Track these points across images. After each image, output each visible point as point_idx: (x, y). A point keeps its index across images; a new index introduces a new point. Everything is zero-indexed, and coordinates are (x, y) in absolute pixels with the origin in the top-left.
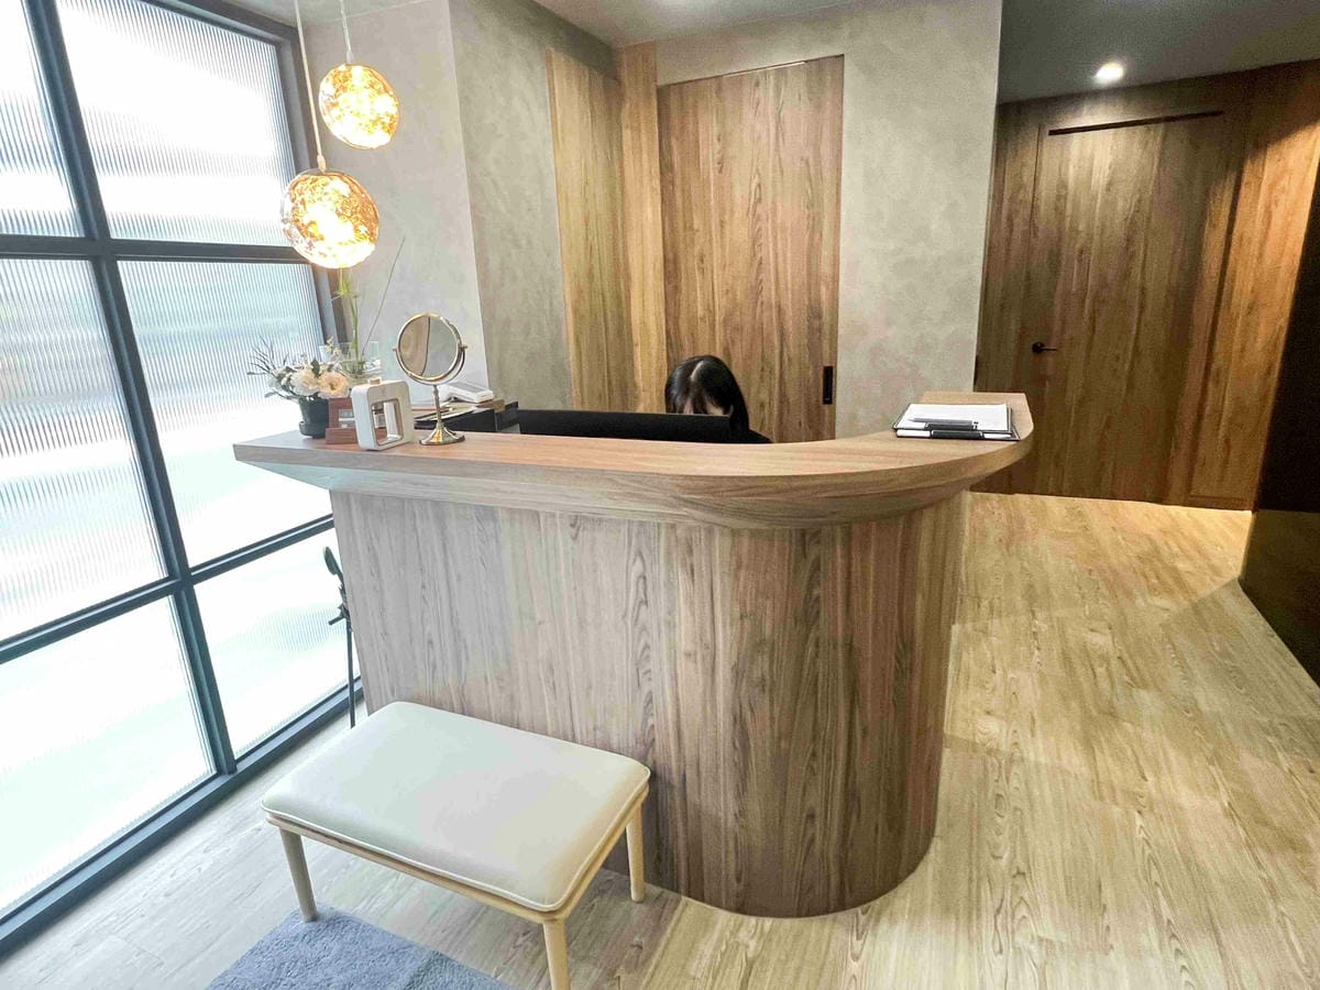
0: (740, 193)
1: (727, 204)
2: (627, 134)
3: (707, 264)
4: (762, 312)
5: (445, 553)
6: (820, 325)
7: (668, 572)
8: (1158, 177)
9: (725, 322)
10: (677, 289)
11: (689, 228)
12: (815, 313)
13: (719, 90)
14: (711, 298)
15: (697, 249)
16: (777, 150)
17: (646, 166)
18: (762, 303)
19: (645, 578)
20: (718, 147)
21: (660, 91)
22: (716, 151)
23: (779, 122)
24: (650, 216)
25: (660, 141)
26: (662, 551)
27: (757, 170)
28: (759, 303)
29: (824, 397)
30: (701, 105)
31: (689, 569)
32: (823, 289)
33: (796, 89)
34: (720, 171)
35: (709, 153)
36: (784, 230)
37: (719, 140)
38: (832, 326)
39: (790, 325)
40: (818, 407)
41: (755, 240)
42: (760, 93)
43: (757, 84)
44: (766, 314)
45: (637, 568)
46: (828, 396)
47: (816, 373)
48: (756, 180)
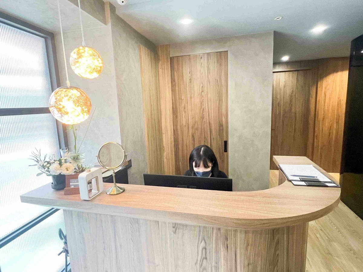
0: (197, 88)
1: (193, 92)
2: (160, 70)
3: (186, 110)
4: (204, 124)
5: (115, 236)
6: (223, 129)
7: (216, 247)
8: (297, 85)
9: (192, 127)
10: (176, 117)
11: (180, 99)
12: (221, 125)
13: (190, 59)
14: (188, 119)
15: (183, 105)
16: (208, 77)
17: (166, 80)
18: (204, 122)
19: (206, 249)
20: (189, 75)
21: (171, 58)
22: (189, 76)
23: (208, 69)
24: (168, 95)
25: (171, 72)
26: (214, 239)
27: (202, 83)
28: (203, 122)
29: (225, 150)
30: (184, 63)
31: (226, 246)
32: (223, 118)
33: (213, 59)
34: (190, 82)
35: (187, 77)
36: (211, 100)
37: (190, 73)
38: (226, 129)
39: (213, 128)
40: (223, 153)
41: (202, 103)
42: (202, 60)
43: (201, 58)
44: (205, 125)
45: (202, 244)
46: (226, 150)
47: (222, 143)
48: (202, 85)
